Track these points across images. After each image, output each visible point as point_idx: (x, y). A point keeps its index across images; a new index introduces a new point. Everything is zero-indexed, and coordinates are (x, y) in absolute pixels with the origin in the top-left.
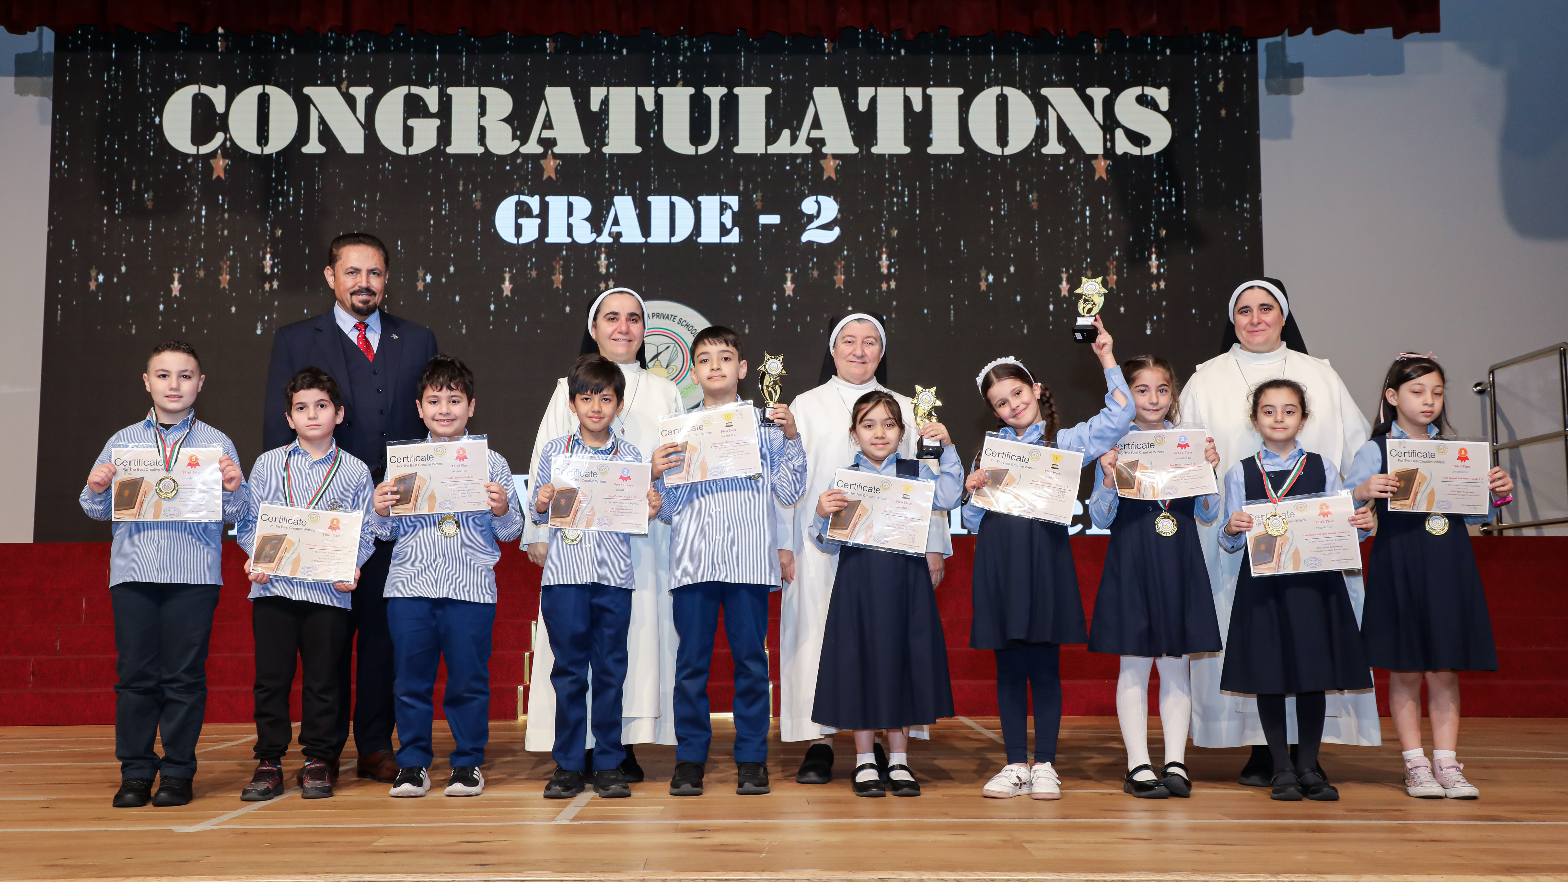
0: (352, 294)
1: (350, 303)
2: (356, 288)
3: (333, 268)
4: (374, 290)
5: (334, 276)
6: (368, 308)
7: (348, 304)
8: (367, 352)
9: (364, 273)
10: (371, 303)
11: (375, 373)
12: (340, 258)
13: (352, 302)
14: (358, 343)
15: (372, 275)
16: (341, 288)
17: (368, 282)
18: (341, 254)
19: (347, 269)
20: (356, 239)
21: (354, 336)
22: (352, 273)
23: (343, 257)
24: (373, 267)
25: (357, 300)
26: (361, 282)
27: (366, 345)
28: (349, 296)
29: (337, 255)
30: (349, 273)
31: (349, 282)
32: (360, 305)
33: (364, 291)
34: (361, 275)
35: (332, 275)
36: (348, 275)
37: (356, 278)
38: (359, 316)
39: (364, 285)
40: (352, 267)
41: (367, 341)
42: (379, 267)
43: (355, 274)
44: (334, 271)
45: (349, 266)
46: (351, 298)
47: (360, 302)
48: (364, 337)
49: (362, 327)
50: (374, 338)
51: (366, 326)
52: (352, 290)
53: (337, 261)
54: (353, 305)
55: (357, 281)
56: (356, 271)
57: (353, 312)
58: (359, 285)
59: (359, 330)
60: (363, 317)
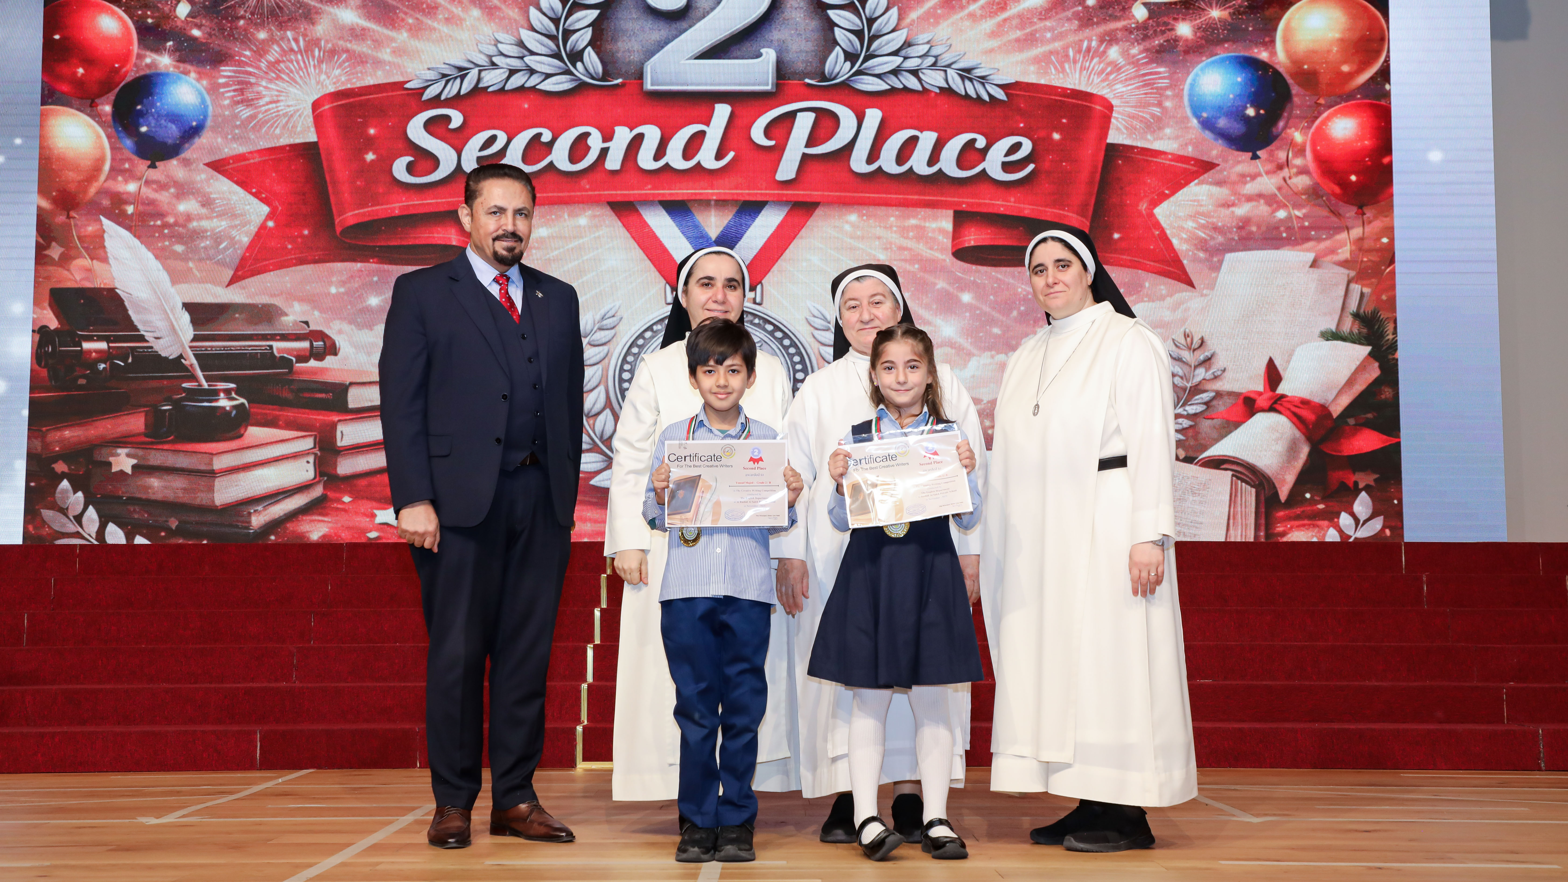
0: (494, 240)
1: (492, 250)
2: (500, 232)
3: (471, 207)
4: (521, 235)
5: (472, 215)
6: (513, 256)
7: (489, 252)
8: (512, 311)
9: (510, 213)
10: (517, 251)
11: (524, 338)
12: (481, 195)
13: (494, 248)
14: (501, 298)
15: (518, 216)
16: (482, 232)
17: (514, 225)
18: (482, 189)
19: (489, 209)
20: (501, 172)
21: (495, 290)
22: (495, 213)
23: (485, 192)
24: (520, 206)
25: (501, 247)
26: (506, 225)
27: (510, 303)
28: (491, 241)
29: (476, 191)
30: (491, 213)
31: (490, 224)
32: (504, 253)
33: (509, 235)
34: (506, 216)
35: (468, 215)
36: (490, 216)
37: (500, 219)
38: (499, 266)
39: (510, 228)
40: (495, 206)
41: (509, 299)
42: (527, 206)
43: (498, 214)
44: (472, 210)
45: (493, 204)
46: (493, 244)
47: (504, 249)
48: (507, 292)
49: (502, 280)
50: (517, 294)
51: (508, 279)
52: (495, 235)
53: (476, 198)
54: (495, 254)
55: (502, 223)
56: (500, 211)
57: (495, 262)
58: (504, 228)
59: (500, 284)
60: (506, 268)
